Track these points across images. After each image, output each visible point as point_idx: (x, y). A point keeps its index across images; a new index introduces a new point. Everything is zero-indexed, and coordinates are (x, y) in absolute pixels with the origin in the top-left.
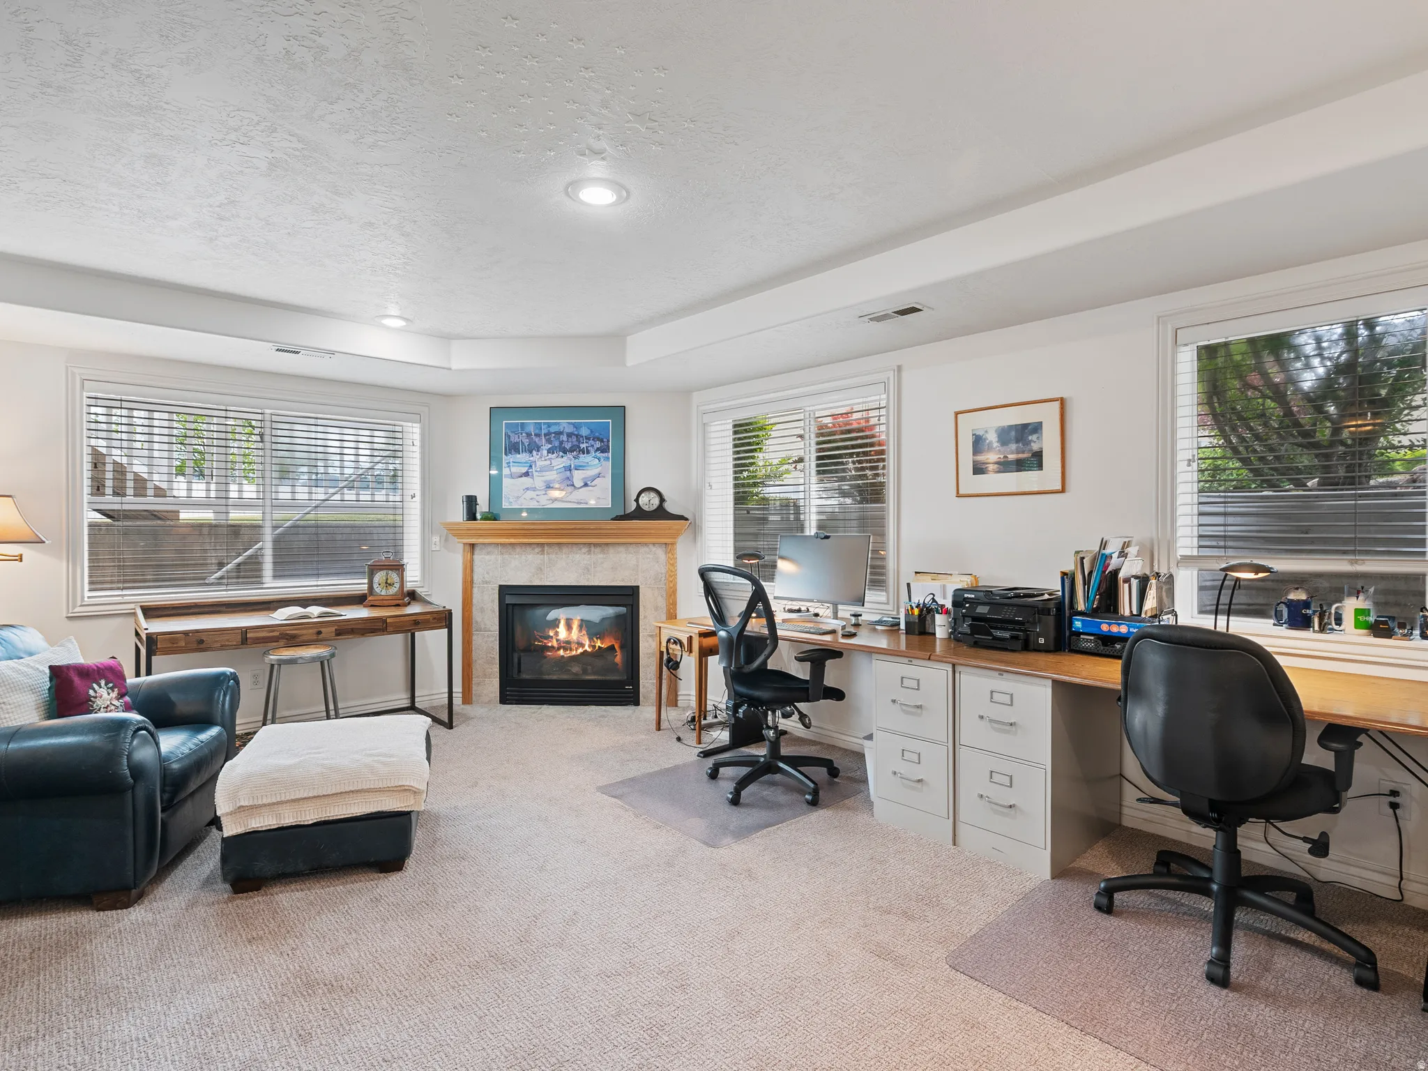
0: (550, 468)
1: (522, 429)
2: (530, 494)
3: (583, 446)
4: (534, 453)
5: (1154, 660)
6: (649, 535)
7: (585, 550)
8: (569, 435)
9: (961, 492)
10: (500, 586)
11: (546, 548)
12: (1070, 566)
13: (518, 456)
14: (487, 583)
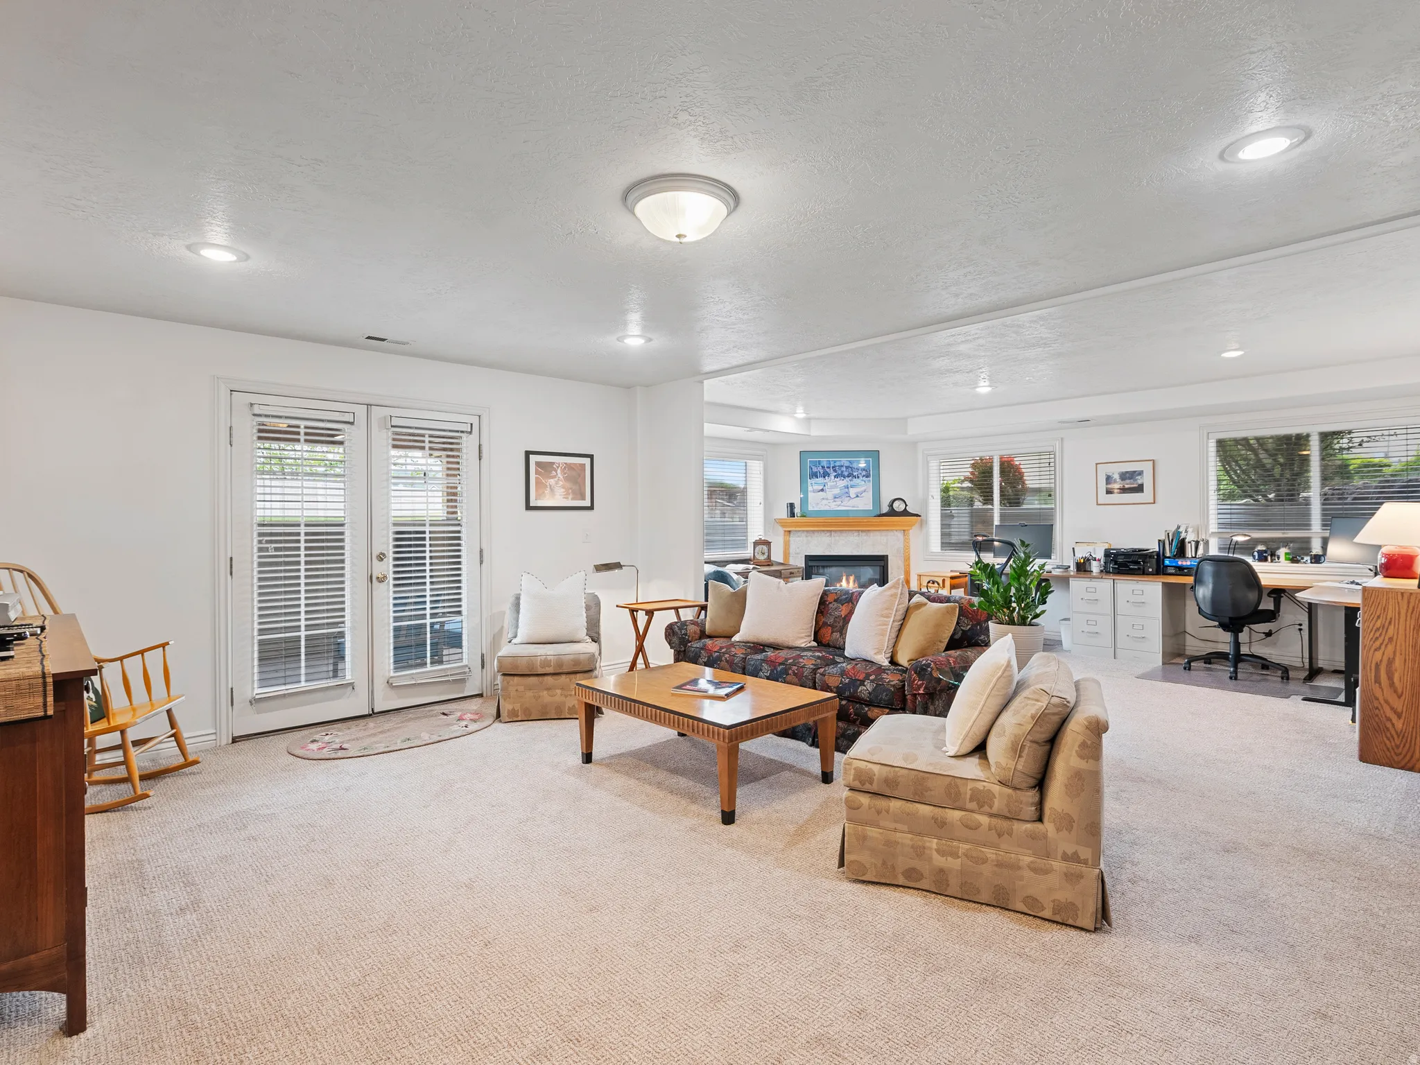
0: (836, 487)
1: (819, 464)
2: (825, 502)
3: (855, 474)
4: (826, 477)
5: (1208, 568)
6: (894, 525)
7: (856, 534)
8: (847, 467)
9: (1099, 503)
10: (806, 556)
11: (833, 533)
12: (1162, 538)
13: (817, 479)
14: (797, 554)
